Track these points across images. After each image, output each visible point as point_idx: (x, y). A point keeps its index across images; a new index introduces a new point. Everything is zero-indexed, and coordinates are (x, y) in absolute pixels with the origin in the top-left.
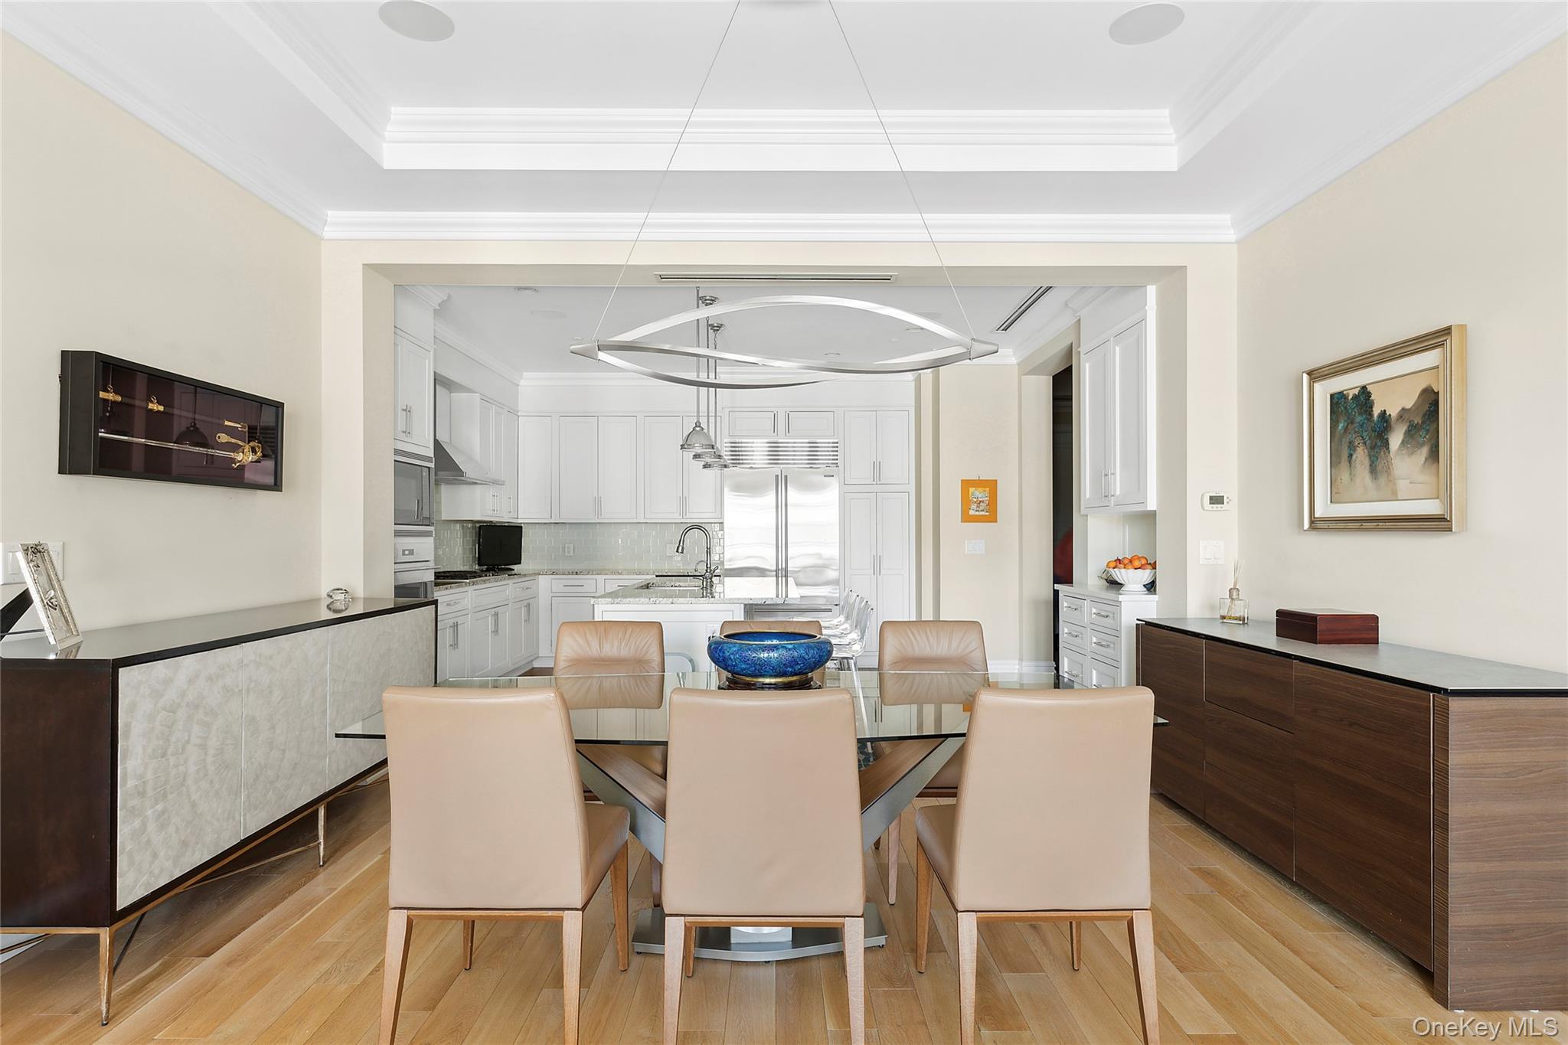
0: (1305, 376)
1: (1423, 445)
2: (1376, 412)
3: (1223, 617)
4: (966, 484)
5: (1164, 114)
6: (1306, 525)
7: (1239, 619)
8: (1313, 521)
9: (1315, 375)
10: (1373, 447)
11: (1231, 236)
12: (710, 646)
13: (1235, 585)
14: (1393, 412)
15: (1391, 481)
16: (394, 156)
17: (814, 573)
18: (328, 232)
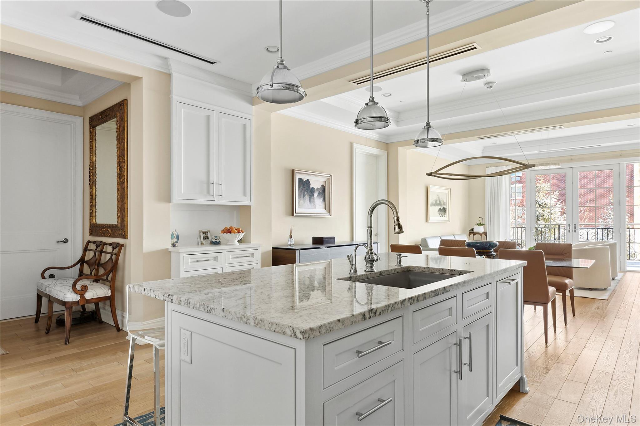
1: (322, 197)
2: (311, 187)
10: (310, 195)
14: (315, 188)
15: (314, 204)
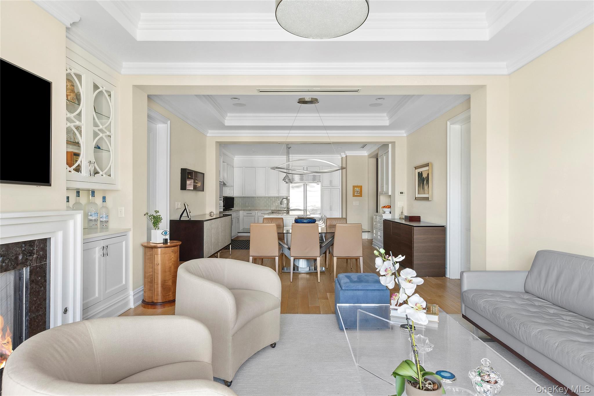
0: (414, 168)
1: (427, 185)
3: (400, 218)
4: (354, 187)
5: (385, 114)
6: (414, 199)
7: (402, 218)
8: (415, 198)
9: (416, 168)
10: (423, 184)
11: (405, 135)
12: (295, 220)
13: (402, 211)
14: (424, 177)
15: (424, 190)
16: (227, 123)
17: (314, 211)
18: (208, 135)
